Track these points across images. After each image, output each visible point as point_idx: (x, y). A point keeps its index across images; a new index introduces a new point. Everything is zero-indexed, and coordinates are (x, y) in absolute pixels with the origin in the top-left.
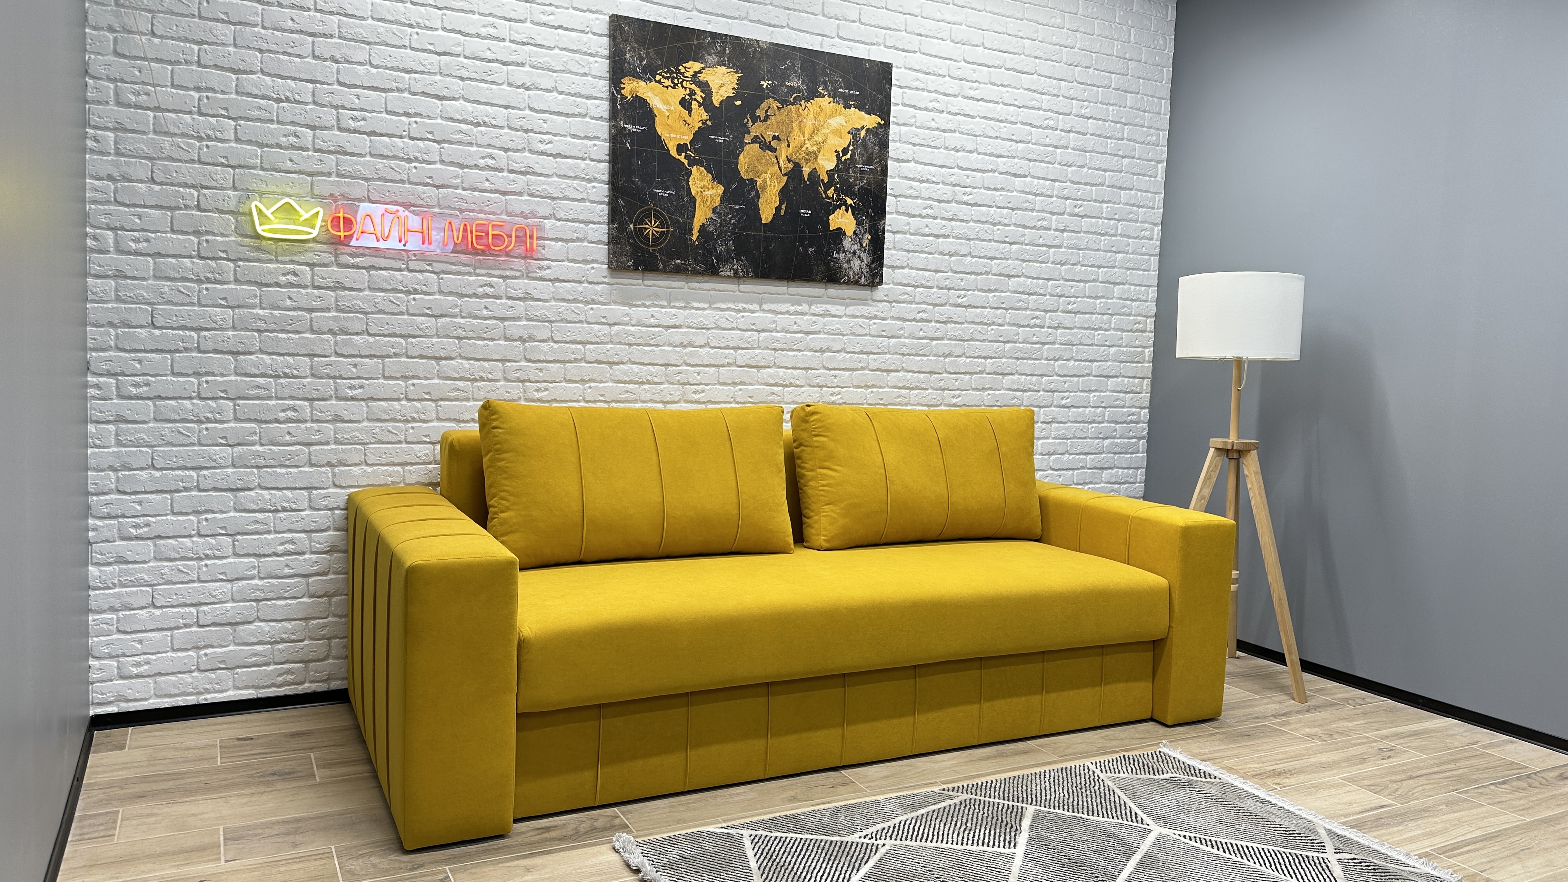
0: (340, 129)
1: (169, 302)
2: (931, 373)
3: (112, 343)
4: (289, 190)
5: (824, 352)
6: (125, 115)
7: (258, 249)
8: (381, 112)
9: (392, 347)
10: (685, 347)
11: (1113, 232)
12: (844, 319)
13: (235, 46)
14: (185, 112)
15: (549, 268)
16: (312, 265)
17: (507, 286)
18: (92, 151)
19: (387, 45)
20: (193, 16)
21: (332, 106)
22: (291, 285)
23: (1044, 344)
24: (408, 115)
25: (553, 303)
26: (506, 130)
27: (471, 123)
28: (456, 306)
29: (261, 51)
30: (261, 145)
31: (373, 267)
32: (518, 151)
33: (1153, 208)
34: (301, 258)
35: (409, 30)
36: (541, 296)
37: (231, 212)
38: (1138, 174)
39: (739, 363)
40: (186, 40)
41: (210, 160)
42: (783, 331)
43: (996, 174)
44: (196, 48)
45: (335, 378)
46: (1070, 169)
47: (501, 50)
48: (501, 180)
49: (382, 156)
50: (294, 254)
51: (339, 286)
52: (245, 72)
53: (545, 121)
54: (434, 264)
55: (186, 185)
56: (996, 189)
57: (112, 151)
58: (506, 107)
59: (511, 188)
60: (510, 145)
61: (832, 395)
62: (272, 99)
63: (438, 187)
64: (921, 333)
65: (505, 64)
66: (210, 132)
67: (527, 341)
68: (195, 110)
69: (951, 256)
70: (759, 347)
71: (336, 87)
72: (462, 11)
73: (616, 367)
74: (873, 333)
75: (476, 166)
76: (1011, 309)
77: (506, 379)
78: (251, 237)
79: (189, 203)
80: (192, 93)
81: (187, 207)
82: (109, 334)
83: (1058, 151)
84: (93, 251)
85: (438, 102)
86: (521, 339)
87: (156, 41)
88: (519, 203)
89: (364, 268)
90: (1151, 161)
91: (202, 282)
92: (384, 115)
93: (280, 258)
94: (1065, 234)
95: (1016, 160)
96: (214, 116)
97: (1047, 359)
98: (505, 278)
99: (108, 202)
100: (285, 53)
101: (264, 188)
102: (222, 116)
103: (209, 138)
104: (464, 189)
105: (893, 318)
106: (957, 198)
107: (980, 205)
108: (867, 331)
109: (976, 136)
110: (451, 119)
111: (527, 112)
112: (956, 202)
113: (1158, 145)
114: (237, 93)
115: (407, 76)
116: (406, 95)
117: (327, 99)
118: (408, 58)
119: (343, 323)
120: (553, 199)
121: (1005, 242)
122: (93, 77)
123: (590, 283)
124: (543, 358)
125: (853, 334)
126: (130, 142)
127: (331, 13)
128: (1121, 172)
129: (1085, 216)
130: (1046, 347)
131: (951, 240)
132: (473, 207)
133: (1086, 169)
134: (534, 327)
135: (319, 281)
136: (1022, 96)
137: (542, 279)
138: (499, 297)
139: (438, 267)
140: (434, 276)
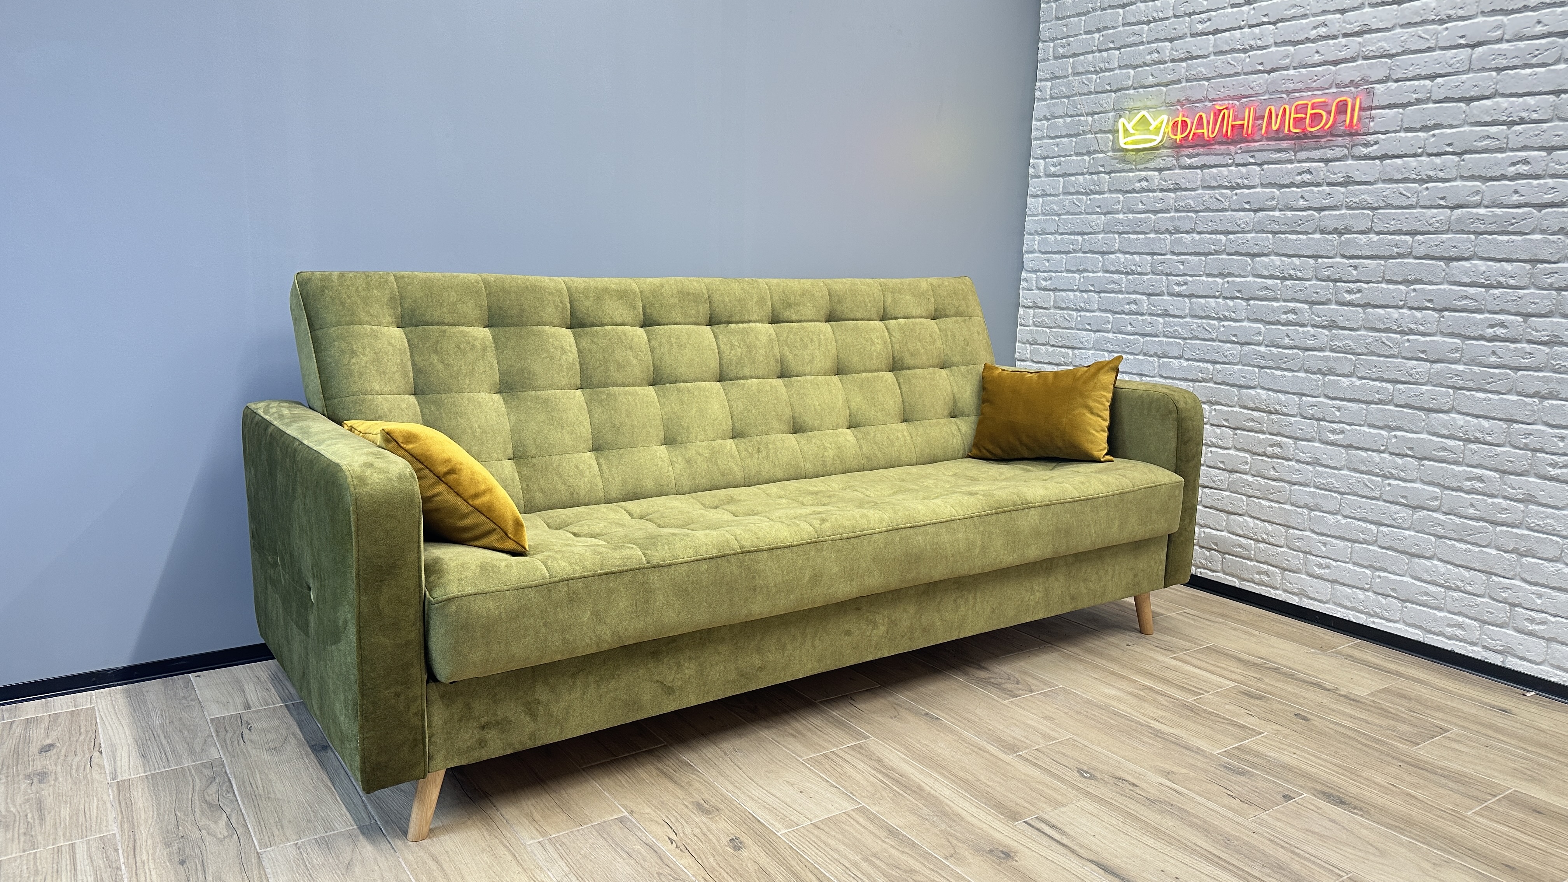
0: (1190, 35)
1: (1068, 213)
3: (1036, 247)
4: (1147, 103)
6: (1057, 66)
7: (1123, 160)
8: (1224, 8)
9: (1214, 244)
14: (1090, 53)
15: (1376, 143)
16: (1160, 170)
17: (1328, 171)
18: (1038, 100)
21: (1187, 15)
22: (1144, 190)
25: (1377, 186)
28: (1273, 198)
30: (1134, 67)
31: (1206, 166)
34: (1151, 165)
36: (1364, 178)
37: (1108, 132)
41: (1101, 89)
48: (1333, 48)
49: (1222, 53)
50: (1147, 162)
51: (1178, 188)
52: (1128, 5)
54: (1256, 154)
55: (1085, 114)
57: (1048, 97)
59: (1343, 55)
62: (1144, 23)
63: (1267, 72)
66: (1103, 65)
67: (1344, 234)
68: (1095, 48)
73: (1454, 264)
75: (1308, 40)
77: (1315, 279)
78: (1117, 150)
79: (1085, 128)
80: (1095, 35)
81: (1084, 132)
82: (1034, 240)
84: (1032, 176)
86: (1336, 231)
88: (1347, 73)
89: (1198, 167)
91: (1089, 194)
92: (1228, 10)
93: (1136, 167)
96: (1106, 50)
98: (1327, 161)
99: (1042, 137)
101: (1132, 105)
102: (1112, 49)
103: (1102, 70)
104: (1294, 68)
114: (1123, 26)
117: (1182, 9)
119: (1178, 223)
120: (1391, 56)
122: (1043, 41)
123: (1429, 155)
124: (1360, 253)
126: (1059, 87)
132: (1300, 86)
134: (1353, 216)
135: (1164, 185)
137: (1367, 157)
138: (1318, 185)
139: (1261, 157)
140: (1257, 168)
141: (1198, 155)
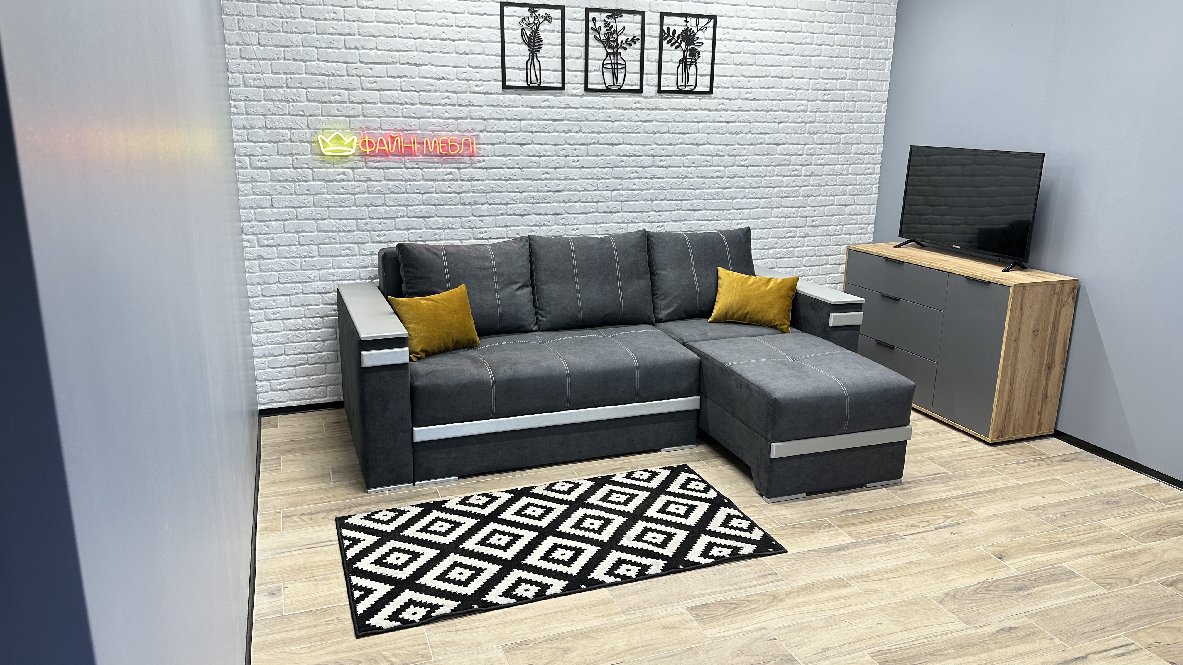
0: (363, 89)
1: (280, 194)
2: (723, 210)
3: (253, 218)
4: (337, 127)
5: (653, 201)
6: (249, 92)
7: (324, 161)
8: (384, 77)
9: (399, 212)
10: (566, 203)
11: (851, 110)
12: (666, 179)
13: (303, 46)
14: (280, 87)
15: (484, 161)
16: (353, 169)
17: (461, 174)
18: (234, 114)
19: (386, 36)
20: (280, 31)
21: (357, 76)
22: (343, 180)
23: (801, 187)
24: (399, 77)
25: (487, 182)
26: (456, 81)
27: (436, 79)
28: (433, 187)
29: (317, 48)
30: (321, 102)
31: (386, 168)
32: (463, 93)
33: (882, 91)
34: (347, 165)
35: (397, 26)
37: (308, 142)
38: (871, 69)
39: (599, 211)
40: (277, 46)
41: (295, 114)
42: (627, 189)
43: (769, 78)
44: (282, 49)
46: (821, 70)
47: (451, 32)
48: (455, 111)
49: (386, 103)
50: (343, 163)
51: (368, 180)
52: (309, 61)
53: (478, 73)
54: (419, 164)
55: (283, 129)
56: (769, 88)
57: (244, 113)
58: (455, 67)
59: (460, 115)
60: (459, 90)
61: (658, 227)
62: (325, 75)
63: (419, 118)
64: (717, 185)
65: (454, 40)
66: (293, 98)
68: (285, 85)
69: (737, 134)
70: (612, 201)
71: (359, 64)
72: (427, 11)
73: (525, 217)
74: (684, 187)
75: (440, 104)
76: (778, 165)
77: (463, 227)
78: (320, 155)
79: (285, 138)
80: (282, 76)
81: (285, 141)
82: (251, 213)
83: (813, 59)
84: (239, 168)
85: (416, 68)
86: (470, 204)
87: (262, 48)
88: (465, 124)
89: (381, 168)
90: (881, 59)
91: (296, 182)
92: (386, 78)
93: (335, 166)
94: (818, 113)
95: (783, 67)
96: (295, 88)
97: (802, 196)
98: (459, 169)
99: (245, 141)
100: (330, 48)
101: (324, 126)
102: (299, 87)
103: (293, 101)
104: (434, 118)
105: (698, 177)
106: (742, 96)
107: (758, 100)
108: (681, 187)
109: (755, 54)
110: (424, 77)
111: (468, 68)
112: (741, 99)
113: (886, 48)
114: (306, 73)
115: (398, 54)
116: (398, 65)
117: (354, 72)
118: (398, 43)
119: (372, 200)
120: (485, 119)
121: (775, 122)
122: (231, 72)
123: (508, 168)
124: (483, 214)
125: (672, 188)
126: (254, 107)
127: (354, 21)
128: (858, 69)
129: (832, 100)
130: (802, 188)
131: (737, 124)
132: (439, 128)
133: (833, 69)
134: (477, 197)
135: (358, 177)
136: (788, 24)
137: (479, 168)
138: (456, 180)
139: (421, 165)
140: (420, 171)
141: (380, 161)
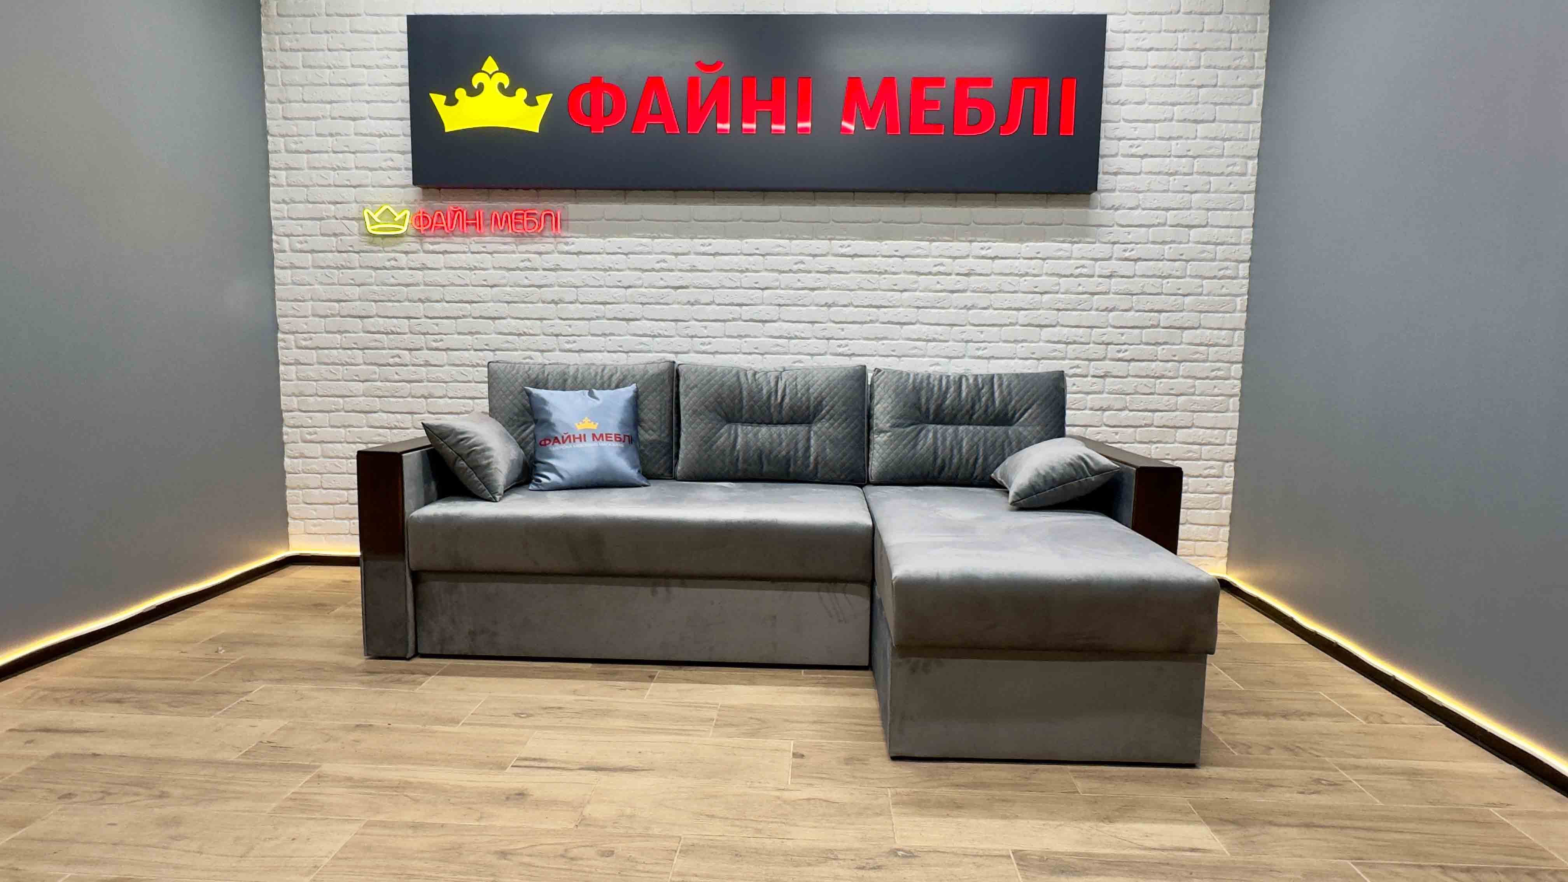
1: (321, 283)
2: (952, 325)
3: (290, 312)
5: (830, 306)
6: (290, 159)
7: (371, 243)
9: (461, 310)
10: (692, 304)
14: (324, 152)
15: (573, 244)
16: (406, 253)
17: (542, 260)
18: (274, 185)
23: (1093, 294)
25: (579, 272)
29: (368, 102)
30: (371, 170)
31: (447, 252)
34: (399, 248)
37: (353, 218)
41: (340, 184)
42: (787, 288)
44: (328, 106)
45: (424, 334)
46: (1123, 107)
50: (393, 245)
51: (424, 268)
52: (359, 119)
55: (327, 203)
57: (285, 184)
62: (375, 136)
64: (939, 286)
66: (339, 164)
68: (330, 150)
70: (762, 304)
73: (631, 323)
74: (883, 288)
76: (1050, 258)
77: (544, 334)
78: (366, 235)
79: (329, 214)
80: (328, 138)
81: (328, 218)
82: (288, 306)
84: (277, 251)
86: (554, 302)
87: (305, 105)
89: (440, 253)
90: (1241, 87)
91: (339, 269)
93: (386, 249)
96: (342, 153)
97: (1098, 310)
98: (540, 253)
99: (283, 218)
100: (382, 101)
101: (373, 199)
102: (346, 152)
103: (339, 168)
105: (905, 272)
108: (876, 286)
113: (1252, 68)
114: (355, 134)
119: (428, 294)
122: (272, 135)
123: (607, 254)
124: (571, 316)
125: (861, 289)
126: (295, 177)
130: (1096, 297)
134: (563, 292)
135: (413, 265)
137: (568, 253)
138: (536, 270)
139: (491, 247)
140: (489, 256)
141: (439, 243)
